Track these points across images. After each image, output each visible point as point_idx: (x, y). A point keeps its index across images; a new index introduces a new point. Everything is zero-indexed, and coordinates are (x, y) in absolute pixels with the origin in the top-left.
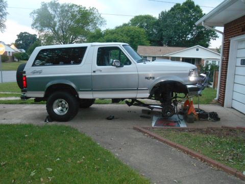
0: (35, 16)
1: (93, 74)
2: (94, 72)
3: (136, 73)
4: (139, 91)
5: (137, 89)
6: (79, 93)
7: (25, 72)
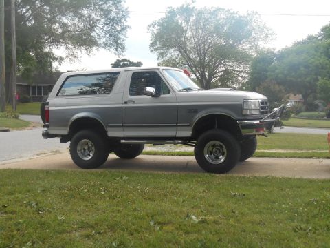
0: (156, 29)
1: (124, 105)
2: (126, 103)
3: (175, 104)
4: (179, 128)
5: (177, 126)
6: (108, 129)
7: (47, 104)
